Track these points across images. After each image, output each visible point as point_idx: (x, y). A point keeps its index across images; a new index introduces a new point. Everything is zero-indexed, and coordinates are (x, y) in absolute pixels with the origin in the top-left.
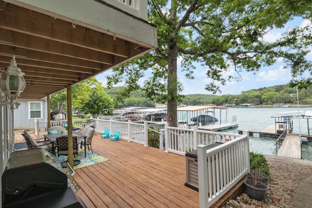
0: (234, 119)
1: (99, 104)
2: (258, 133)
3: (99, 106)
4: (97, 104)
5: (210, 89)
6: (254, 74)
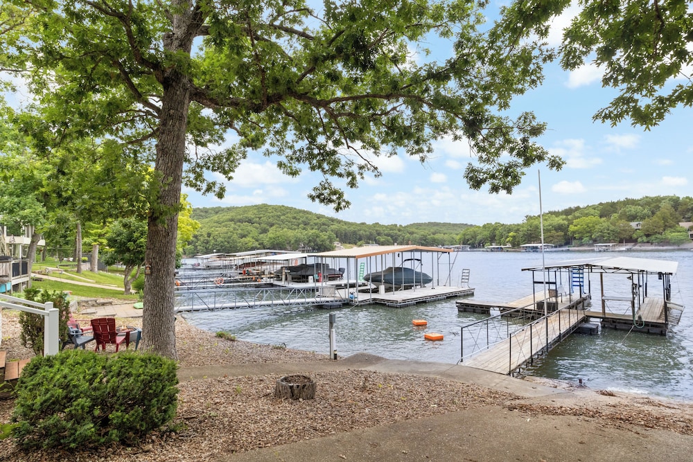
0: (465, 277)
1: (138, 241)
2: (498, 309)
6: (423, 160)
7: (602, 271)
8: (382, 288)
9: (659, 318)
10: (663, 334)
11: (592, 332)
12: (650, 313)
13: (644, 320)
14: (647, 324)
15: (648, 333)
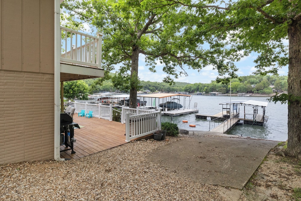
0: (195, 106)
1: (74, 89)
2: (210, 117)
3: (75, 91)
4: (72, 89)
5: (167, 81)
6: (199, 71)
7: (245, 105)
8: (166, 109)
9: (261, 120)
10: (262, 125)
11: (241, 124)
12: (259, 119)
13: (257, 121)
14: (258, 122)
15: (258, 125)
